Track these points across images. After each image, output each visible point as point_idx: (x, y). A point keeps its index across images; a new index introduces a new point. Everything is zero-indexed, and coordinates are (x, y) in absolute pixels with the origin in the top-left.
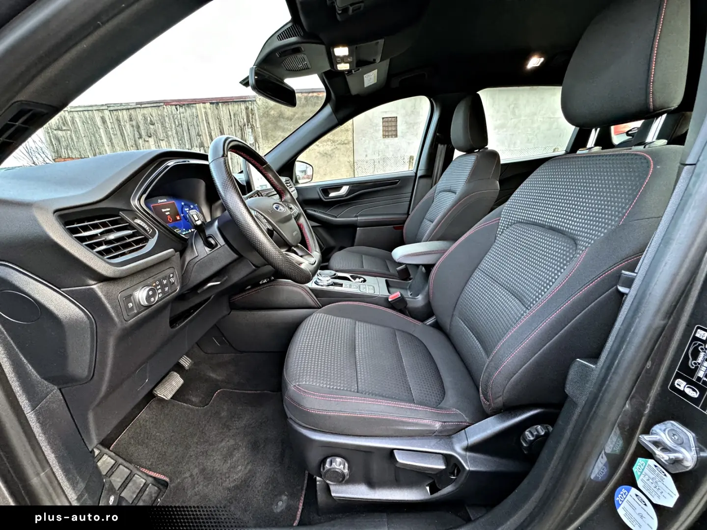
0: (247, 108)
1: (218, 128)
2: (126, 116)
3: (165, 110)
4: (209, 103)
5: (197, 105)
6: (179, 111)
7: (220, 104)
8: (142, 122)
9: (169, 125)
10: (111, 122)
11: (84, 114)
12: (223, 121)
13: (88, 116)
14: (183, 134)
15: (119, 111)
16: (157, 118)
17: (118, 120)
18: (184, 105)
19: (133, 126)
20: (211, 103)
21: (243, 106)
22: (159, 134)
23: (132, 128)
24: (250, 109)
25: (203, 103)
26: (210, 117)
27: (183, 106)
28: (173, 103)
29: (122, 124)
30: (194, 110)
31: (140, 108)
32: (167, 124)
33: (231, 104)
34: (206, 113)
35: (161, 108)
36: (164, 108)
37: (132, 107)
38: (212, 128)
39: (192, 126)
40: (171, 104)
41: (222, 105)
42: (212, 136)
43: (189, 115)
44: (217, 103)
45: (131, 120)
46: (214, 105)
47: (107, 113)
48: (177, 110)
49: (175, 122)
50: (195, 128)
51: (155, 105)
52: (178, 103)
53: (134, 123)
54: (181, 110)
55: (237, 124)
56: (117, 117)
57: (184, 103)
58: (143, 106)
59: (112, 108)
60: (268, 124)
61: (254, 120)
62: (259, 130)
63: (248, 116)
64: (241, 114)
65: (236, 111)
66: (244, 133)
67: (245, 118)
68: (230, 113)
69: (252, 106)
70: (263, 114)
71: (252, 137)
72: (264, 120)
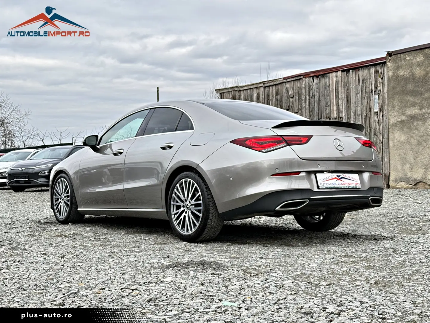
0: (376, 72)
1: (346, 96)
2: (274, 91)
3: (304, 83)
4: (341, 71)
5: (330, 75)
6: (315, 82)
7: (351, 71)
8: (284, 95)
9: (305, 97)
10: (263, 98)
11: (247, 92)
12: (351, 89)
13: (249, 94)
14: (314, 105)
15: (270, 87)
16: (297, 91)
17: (268, 96)
18: (320, 75)
19: (277, 100)
20: (343, 71)
21: (373, 70)
22: (295, 106)
23: (276, 102)
25: (335, 72)
26: (339, 85)
27: (319, 77)
28: (312, 75)
29: (270, 98)
30: (327, 80)
31: (285, 82)
32: (303, 96)
33: (361, 69)
34: (337, 82)
35: (301, 81)
36: (303, 80)
37: (280, 82)
38: (340, 96)
39: (323, 96)
40: (309, 76)
41: (352, 71)
42: (339, 105)
43: (322, 85)
44: (348, 71)
45: (277, 93)
46: (345, 73)
47: (262, 89)
49: (309, 93)
50: (325, 99)
51: (297, 78)
52: (316, 74)
53: (279, 97)
54: (316, 81)
55: (364, 91)
56: (268, 93)
57: (320, 73)
58: (288, 80)
59: (265, 85)
60: (396, 88)
61: (382, 84)
62: (386, 96)
63: (376, 81)
64: (370, 79)
65: (365, 76)
66: (370, 100)
67: (373, 83)
68: (359, 80)
69: (383, 69)
70: (392, 77)
71: (377, 104)
72: (392, 84)
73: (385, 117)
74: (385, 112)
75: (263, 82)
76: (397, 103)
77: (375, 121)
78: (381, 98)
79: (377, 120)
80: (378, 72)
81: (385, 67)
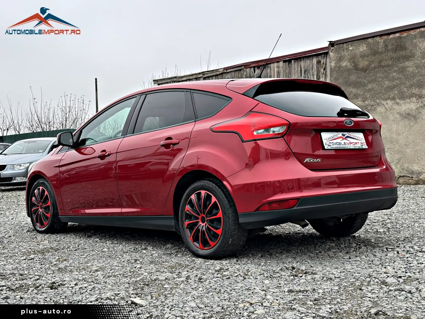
0: (319, 62)
3: (245, 73)
4: (282, 62)
5: (272, 65)
7: (293, 61)
15: (210, 78)
18: (261, 66)
20: (285, 61)
21: (315, 60)
24: (322, 62)
25: (277, 62)
26: (281, 76)
28: (253, 65)
30: (269, 70)
31: (226, 73)
33: (303, 59)
34: (278, 73)
35: (242, 72)
36: (244, 70)
37: (220, 72)
40: (251, 66)
43: (263, 76)
44: (290, 61)
46: (287, 63)
48: (255, 72)
51: (237, 69)
52: (257, 65)
54: (257, 71)
57: (262, 64)
58: (228, 71)
59: (205, 76)
60: (339, 79)
61: (324, 75)
63: (318, 72)
64: (312, 70)
65: (307, 67)
67: (315, 73)
68: (301, 71)
69: (325, 60)
70: (335, 67)
72: (335, 75)
75: (202, 72)
80: (321, 62)
81: (328, 58)
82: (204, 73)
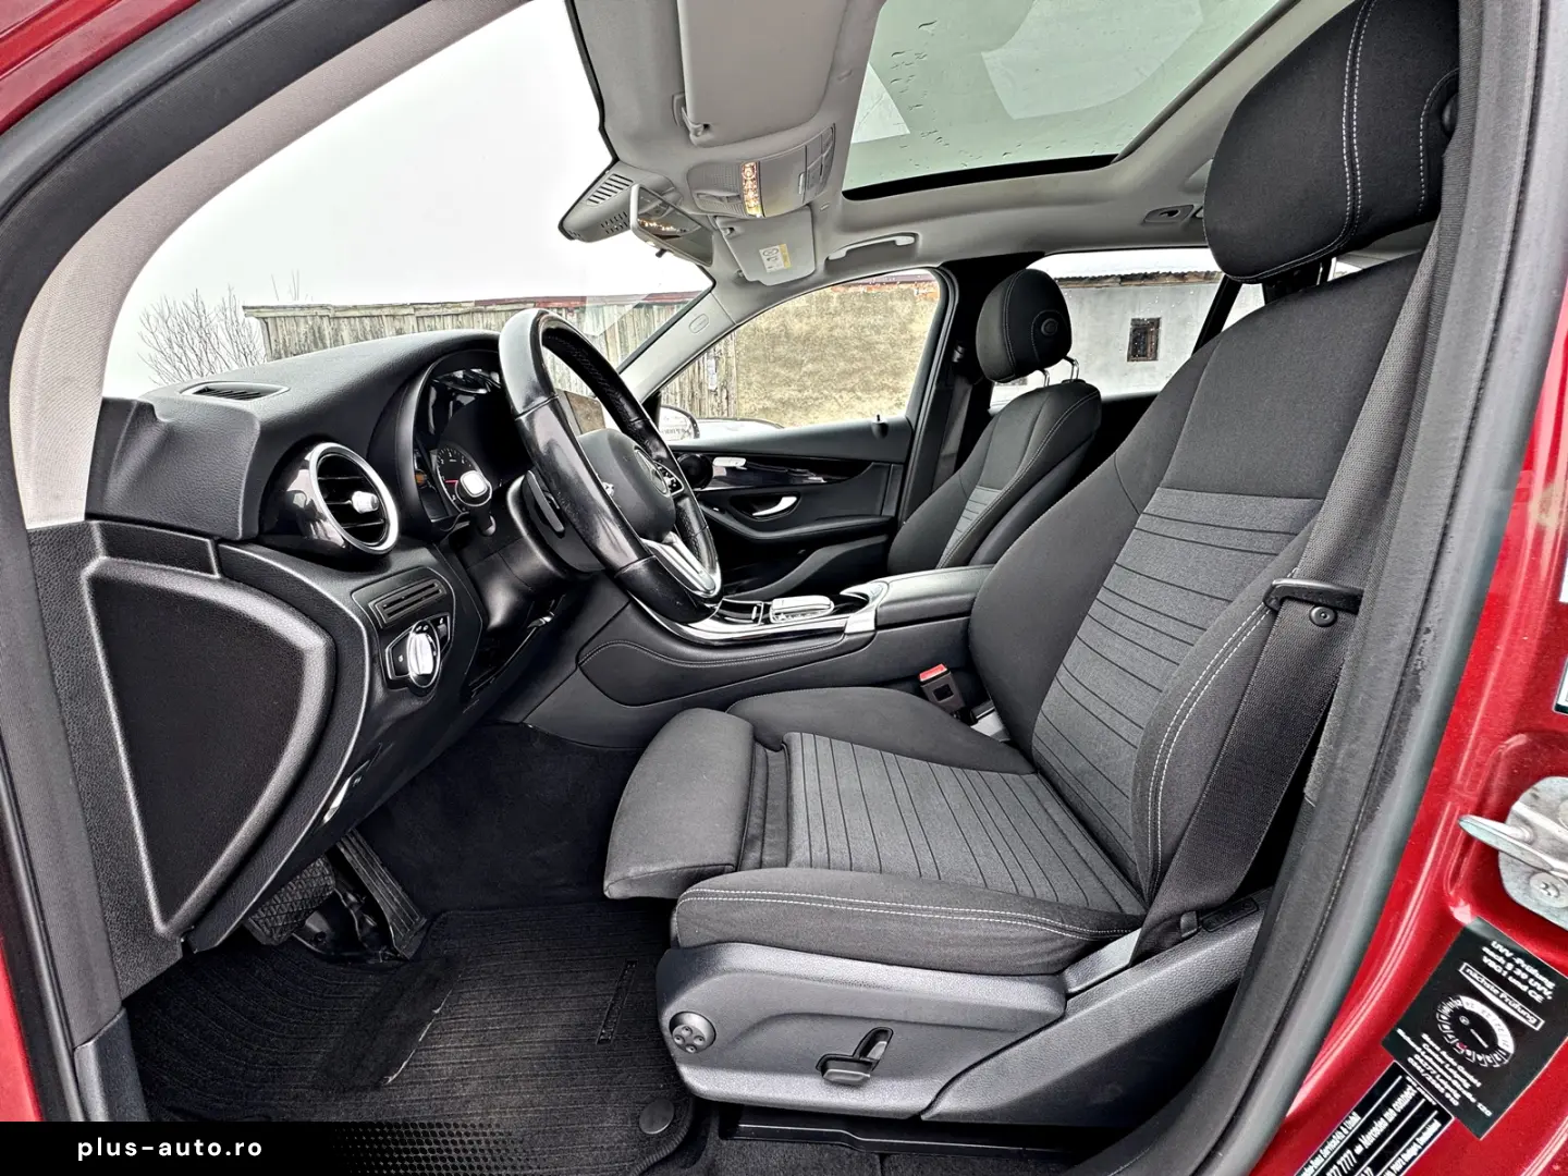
13: (368, 328)
15: (437, 319)
25: (618, 305)
31: (482, 312)
37: (466, 310)
44: (648, 306)
46: (643, 310)
52: (565, 304)
58: (489, 308)
59: (422, 313)
60: (754, 350)
62: (733, 362)
66: (699, 368)
71: (715, 376)
73: (732, 402)
74: (731, 392)
75: (412, 304)
76: (755, 378)
77: (713, 407)
78: (723, 366)
79: (716, 404)
82: (417, 306)
